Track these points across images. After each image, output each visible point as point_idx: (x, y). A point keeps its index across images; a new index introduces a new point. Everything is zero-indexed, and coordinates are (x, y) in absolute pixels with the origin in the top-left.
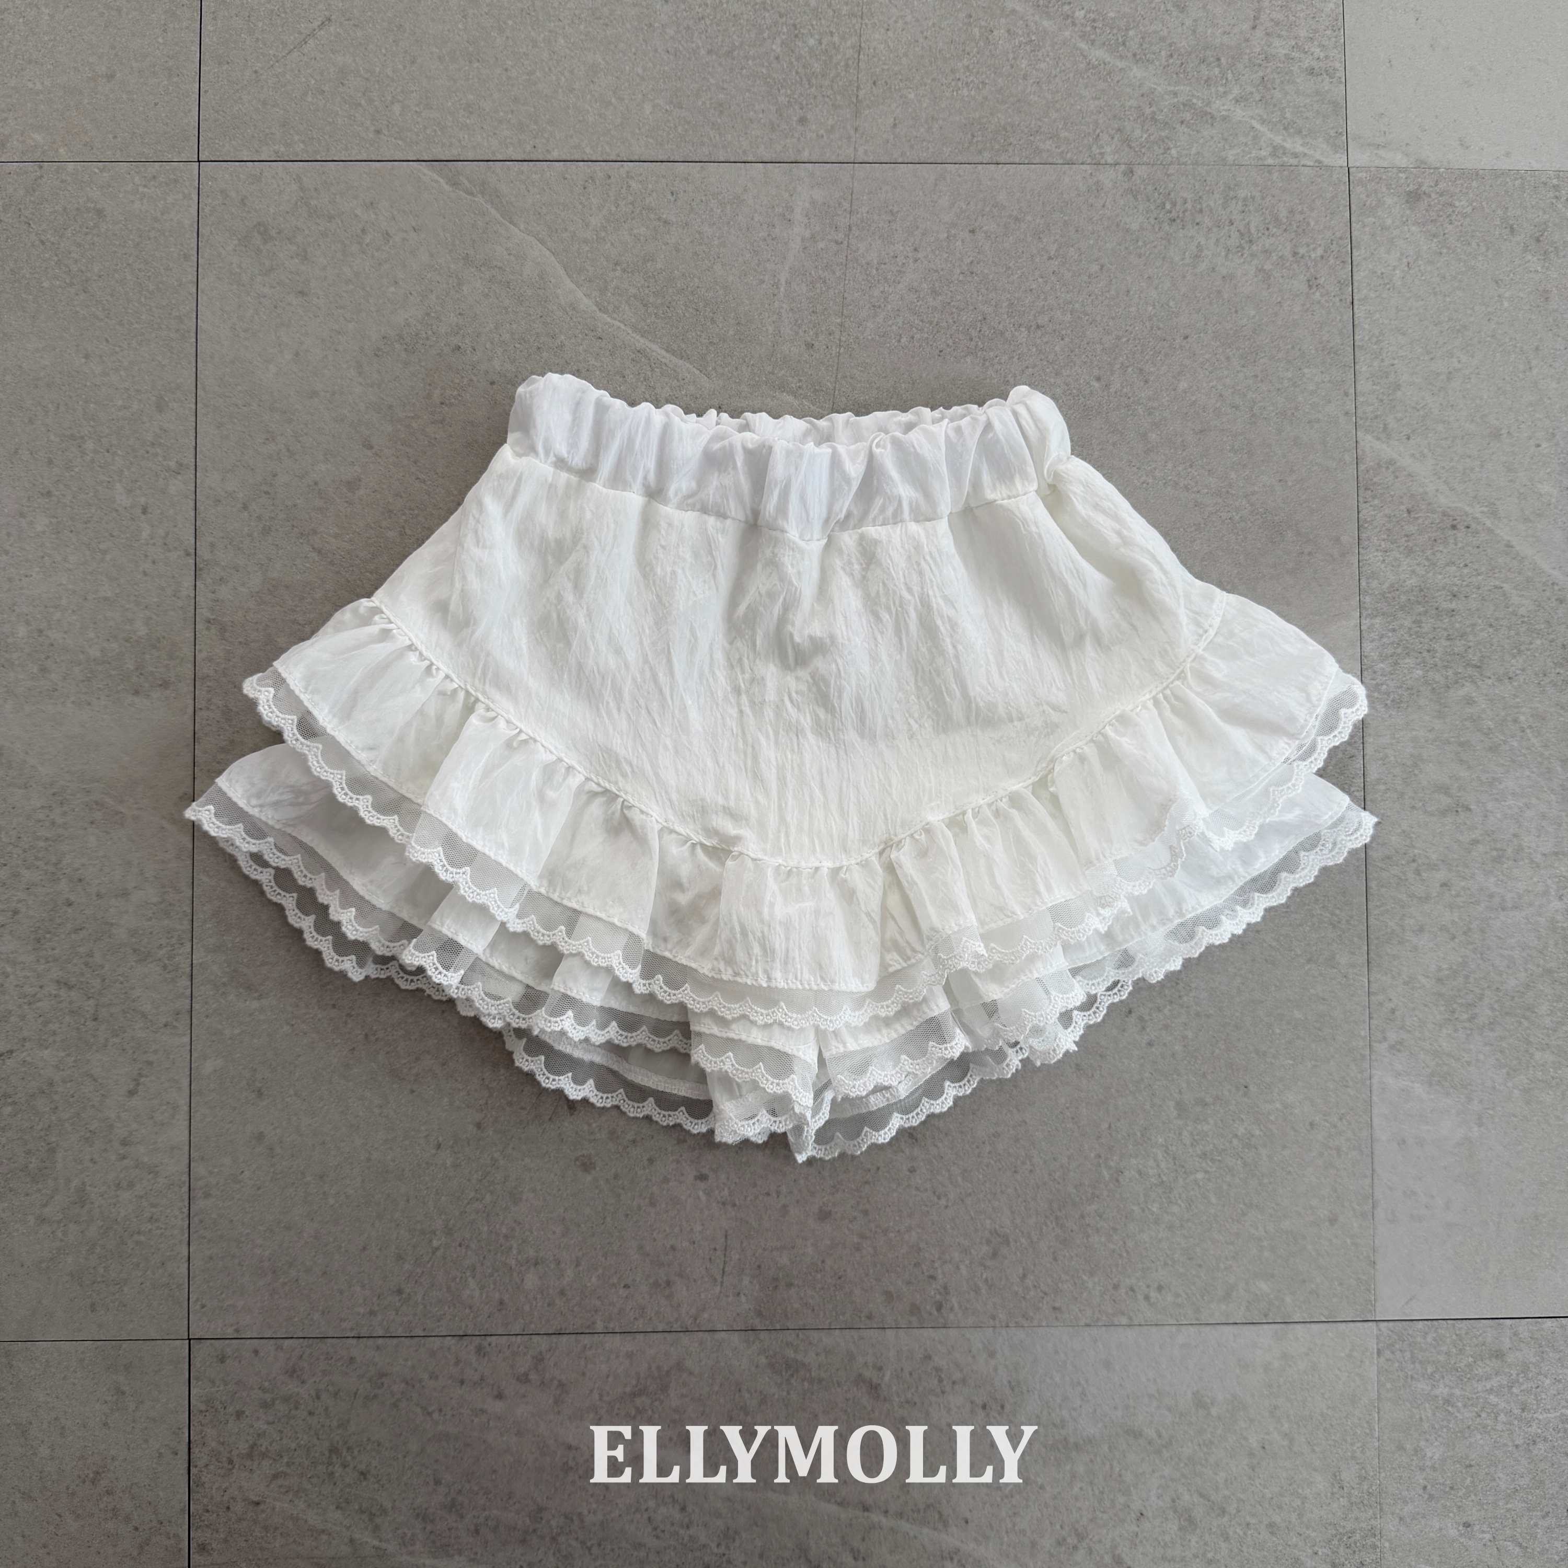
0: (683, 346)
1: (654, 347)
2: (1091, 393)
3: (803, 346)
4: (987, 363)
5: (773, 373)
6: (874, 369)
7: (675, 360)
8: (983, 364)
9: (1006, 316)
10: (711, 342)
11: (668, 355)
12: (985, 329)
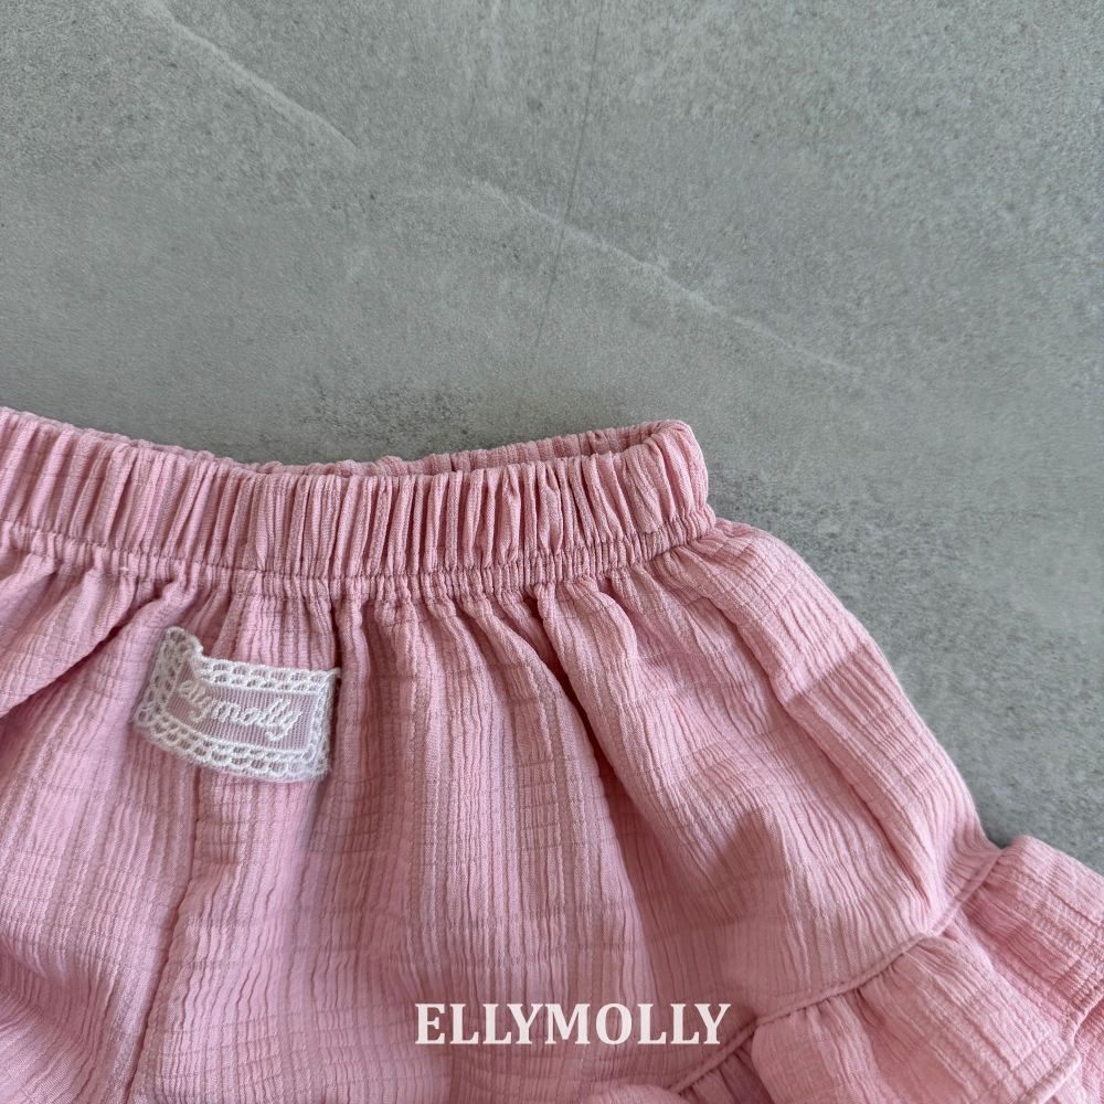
0: (316, 88)
1: (269, 88)
2: (999, 229)
3: (524, 105)
4: (832, 163)
5: (469, 146)
6: (642, 154)
7: (300, 111)
8: (826, 165)
9: (866, 90)
10: (365, 87)
11: (289, 102)
12: (832, 106)
